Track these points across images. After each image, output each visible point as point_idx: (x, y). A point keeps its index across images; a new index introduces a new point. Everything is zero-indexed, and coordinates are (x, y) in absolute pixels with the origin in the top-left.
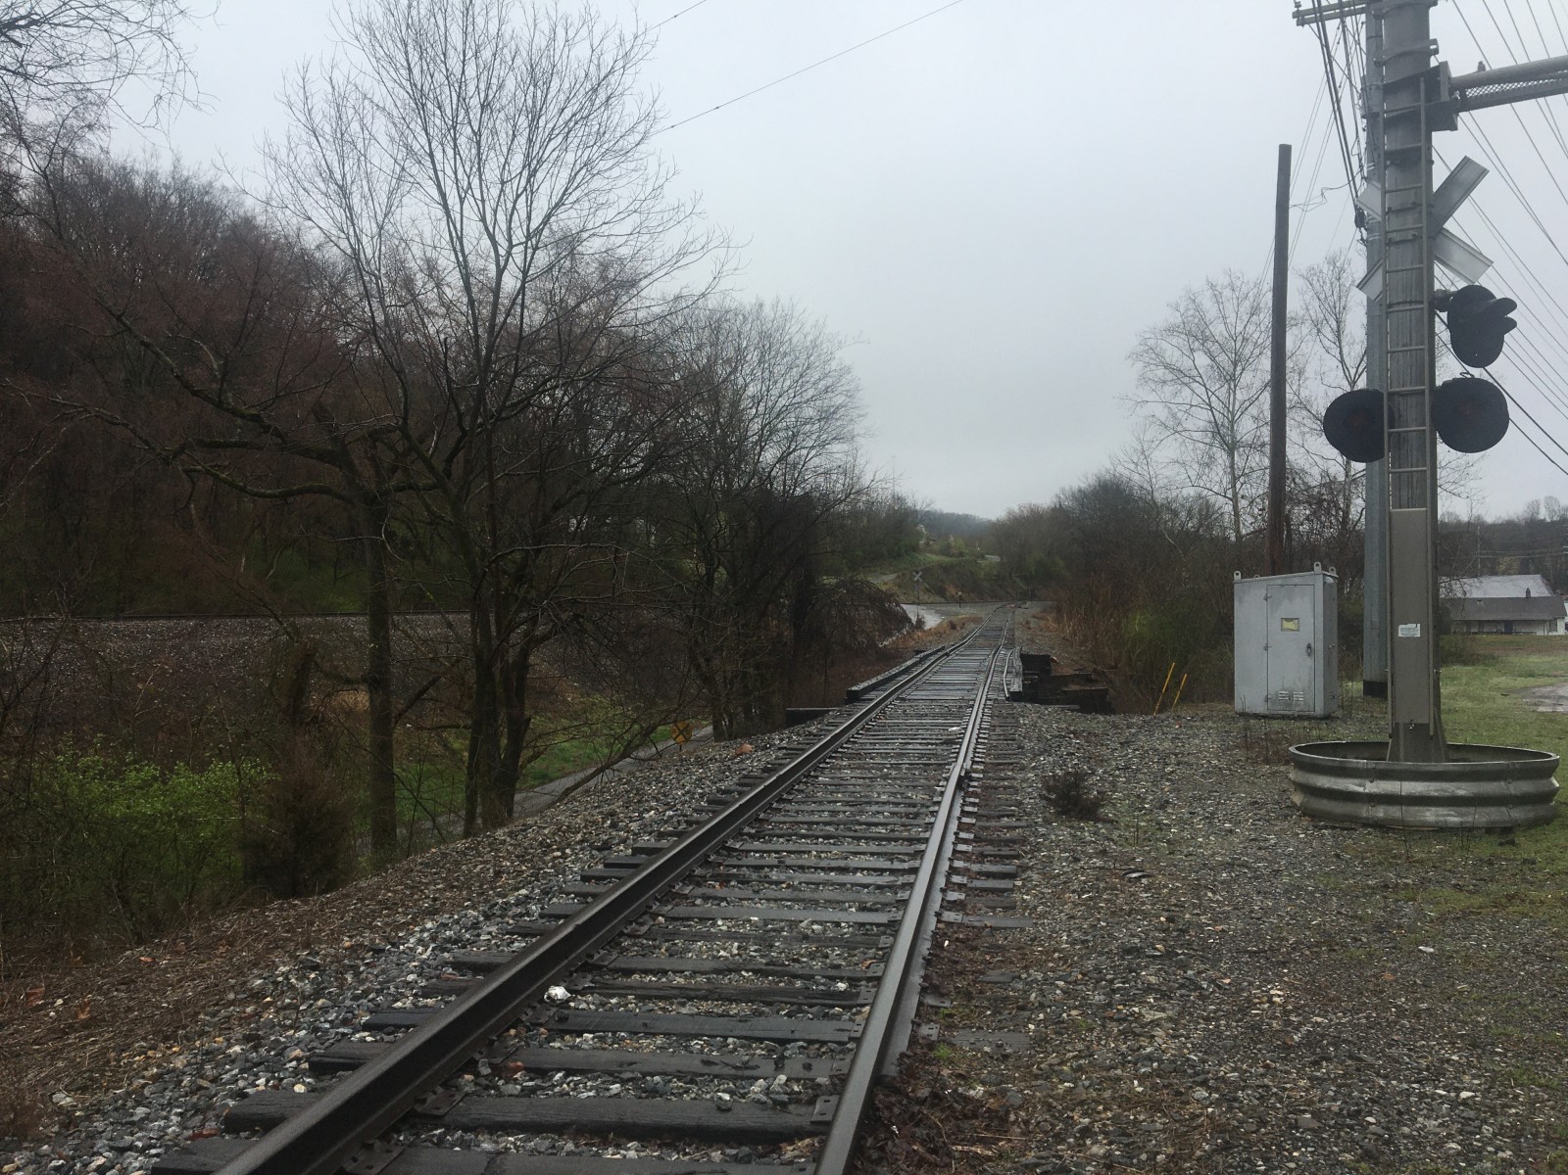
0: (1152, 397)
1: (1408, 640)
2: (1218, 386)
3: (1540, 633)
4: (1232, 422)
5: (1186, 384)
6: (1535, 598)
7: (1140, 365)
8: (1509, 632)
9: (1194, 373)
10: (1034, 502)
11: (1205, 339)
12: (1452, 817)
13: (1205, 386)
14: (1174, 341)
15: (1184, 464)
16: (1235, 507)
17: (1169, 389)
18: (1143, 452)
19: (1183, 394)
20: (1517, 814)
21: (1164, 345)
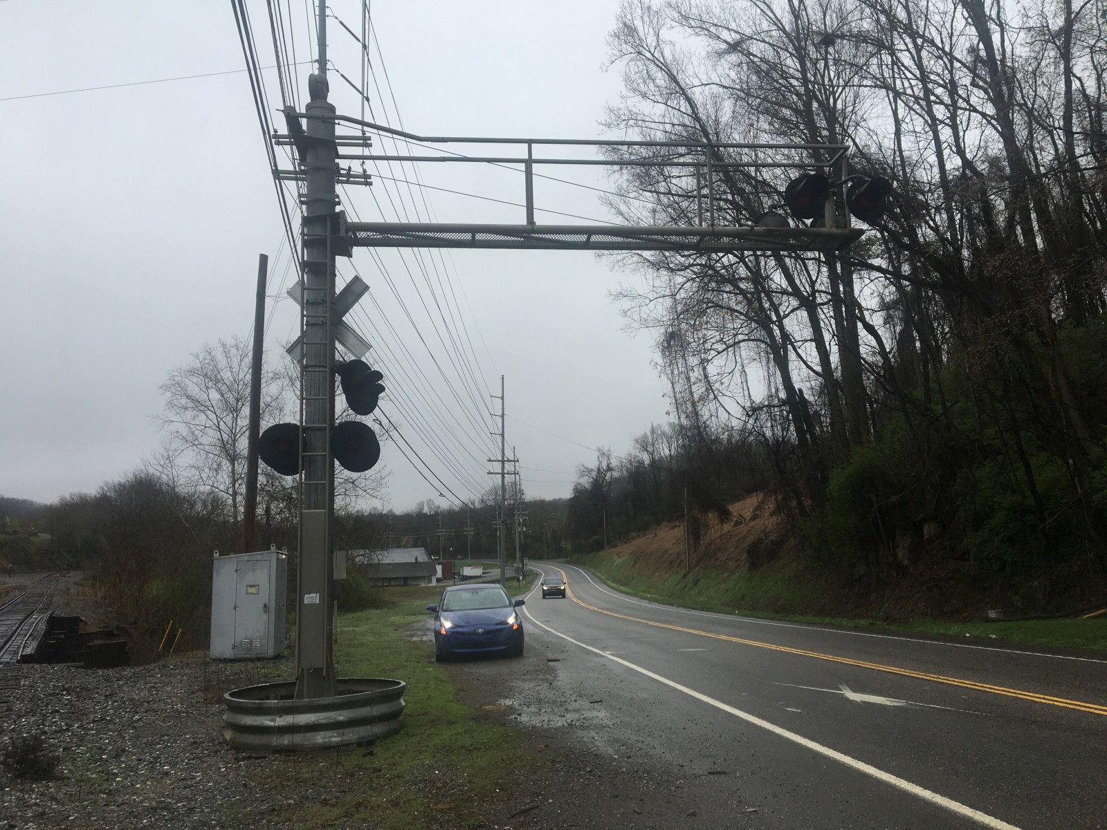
0: (177, 418)
1: (311, 605)
2: (225, 414)
3: (422, 585)
4: (234, 441)
5: (202, 411)
6: (420, 563)
7: (168, 394)
8: (405, 585)
9: (208, 404)
10: (83, 492)
11: (217, 381)
12: (334, 738)
13: (215, 413)
14: (195, 380)
15: (198, 468)
16: (234, 500)
17: (189, 414)
18: (168, 458)
19: (200, 418)
20: (378, 729)
21: (187, 381)
